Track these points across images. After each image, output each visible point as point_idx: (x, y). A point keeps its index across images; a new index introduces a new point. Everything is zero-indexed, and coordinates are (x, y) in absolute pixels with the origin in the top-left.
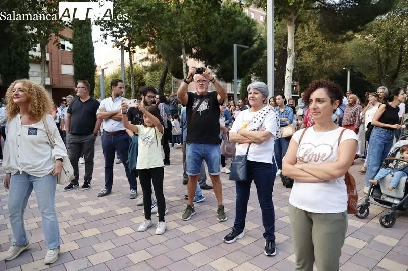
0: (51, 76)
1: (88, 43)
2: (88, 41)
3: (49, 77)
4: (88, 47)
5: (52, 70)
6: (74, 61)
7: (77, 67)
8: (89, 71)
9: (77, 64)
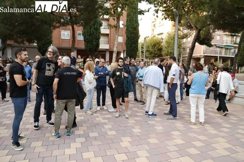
0: (109, 43)
1: (136, 20)
2: (136, 19)
3: (108, 44)
4: (136, 23)
5: (110, 40)
6: (126, 32)
7: (128, 37)
8: (135, 39)
9: (128, 35)
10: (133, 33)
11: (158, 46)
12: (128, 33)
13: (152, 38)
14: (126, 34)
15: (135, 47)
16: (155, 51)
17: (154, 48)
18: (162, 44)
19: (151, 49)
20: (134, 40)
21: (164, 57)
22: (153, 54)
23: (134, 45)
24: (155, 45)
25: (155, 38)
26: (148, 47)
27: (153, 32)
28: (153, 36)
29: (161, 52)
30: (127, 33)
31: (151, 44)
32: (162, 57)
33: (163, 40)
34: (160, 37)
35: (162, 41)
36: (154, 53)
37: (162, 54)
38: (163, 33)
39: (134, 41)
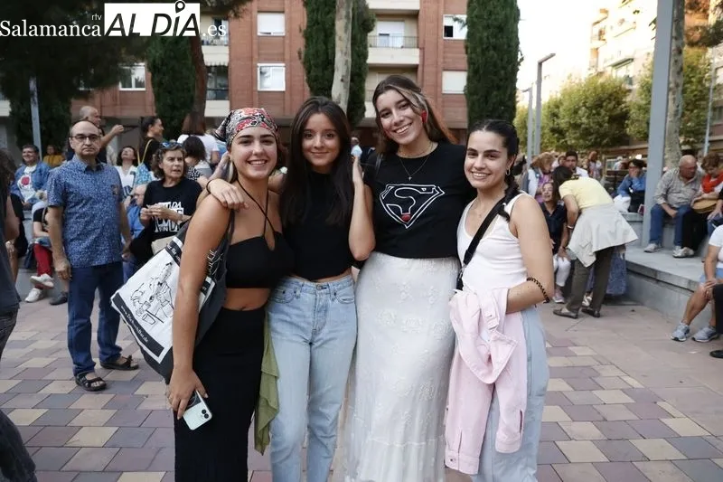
6: (467, 49)
7: (474, 64)
8: (502, 72)
9: (473, 55)
10: (495, 48)
11: (611, 106)
12: (474, 50)
13: (591, 80)
14: (467, 53)
15: (502, 103)
16: (601, 126)
17: (598, 114)
18: (628, 99)
19: (584, 120)
20: (496, 73)
21: (635, 144)
22: (594, 136)
23: (495, 93)
24: (598, 105)
25: (601, 80)
26: (576, 112)
27: (595, 60)
28: (593, 72)
29: (622, 126)
30: (469, 50)
31: (585, 103)
32: (627, 143)
33: (631, 83)
34: (621, 73)
35: (628, 87)
36: (597, 132)
37: (626, 135)
38: (632, 60)
39: (495, 78)
